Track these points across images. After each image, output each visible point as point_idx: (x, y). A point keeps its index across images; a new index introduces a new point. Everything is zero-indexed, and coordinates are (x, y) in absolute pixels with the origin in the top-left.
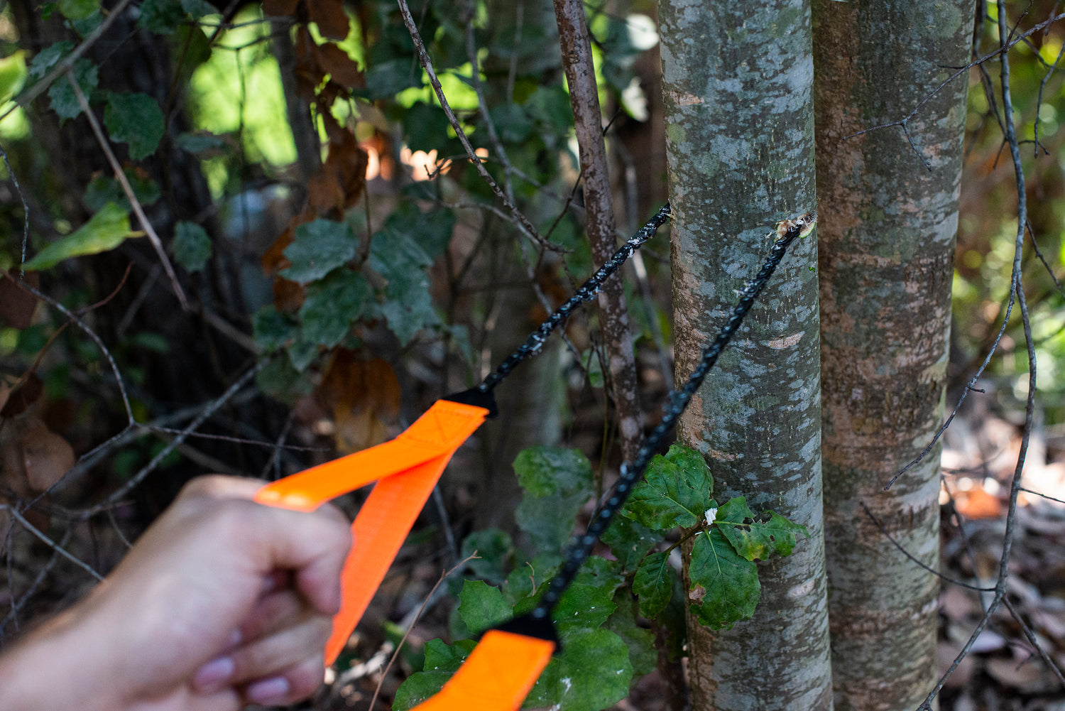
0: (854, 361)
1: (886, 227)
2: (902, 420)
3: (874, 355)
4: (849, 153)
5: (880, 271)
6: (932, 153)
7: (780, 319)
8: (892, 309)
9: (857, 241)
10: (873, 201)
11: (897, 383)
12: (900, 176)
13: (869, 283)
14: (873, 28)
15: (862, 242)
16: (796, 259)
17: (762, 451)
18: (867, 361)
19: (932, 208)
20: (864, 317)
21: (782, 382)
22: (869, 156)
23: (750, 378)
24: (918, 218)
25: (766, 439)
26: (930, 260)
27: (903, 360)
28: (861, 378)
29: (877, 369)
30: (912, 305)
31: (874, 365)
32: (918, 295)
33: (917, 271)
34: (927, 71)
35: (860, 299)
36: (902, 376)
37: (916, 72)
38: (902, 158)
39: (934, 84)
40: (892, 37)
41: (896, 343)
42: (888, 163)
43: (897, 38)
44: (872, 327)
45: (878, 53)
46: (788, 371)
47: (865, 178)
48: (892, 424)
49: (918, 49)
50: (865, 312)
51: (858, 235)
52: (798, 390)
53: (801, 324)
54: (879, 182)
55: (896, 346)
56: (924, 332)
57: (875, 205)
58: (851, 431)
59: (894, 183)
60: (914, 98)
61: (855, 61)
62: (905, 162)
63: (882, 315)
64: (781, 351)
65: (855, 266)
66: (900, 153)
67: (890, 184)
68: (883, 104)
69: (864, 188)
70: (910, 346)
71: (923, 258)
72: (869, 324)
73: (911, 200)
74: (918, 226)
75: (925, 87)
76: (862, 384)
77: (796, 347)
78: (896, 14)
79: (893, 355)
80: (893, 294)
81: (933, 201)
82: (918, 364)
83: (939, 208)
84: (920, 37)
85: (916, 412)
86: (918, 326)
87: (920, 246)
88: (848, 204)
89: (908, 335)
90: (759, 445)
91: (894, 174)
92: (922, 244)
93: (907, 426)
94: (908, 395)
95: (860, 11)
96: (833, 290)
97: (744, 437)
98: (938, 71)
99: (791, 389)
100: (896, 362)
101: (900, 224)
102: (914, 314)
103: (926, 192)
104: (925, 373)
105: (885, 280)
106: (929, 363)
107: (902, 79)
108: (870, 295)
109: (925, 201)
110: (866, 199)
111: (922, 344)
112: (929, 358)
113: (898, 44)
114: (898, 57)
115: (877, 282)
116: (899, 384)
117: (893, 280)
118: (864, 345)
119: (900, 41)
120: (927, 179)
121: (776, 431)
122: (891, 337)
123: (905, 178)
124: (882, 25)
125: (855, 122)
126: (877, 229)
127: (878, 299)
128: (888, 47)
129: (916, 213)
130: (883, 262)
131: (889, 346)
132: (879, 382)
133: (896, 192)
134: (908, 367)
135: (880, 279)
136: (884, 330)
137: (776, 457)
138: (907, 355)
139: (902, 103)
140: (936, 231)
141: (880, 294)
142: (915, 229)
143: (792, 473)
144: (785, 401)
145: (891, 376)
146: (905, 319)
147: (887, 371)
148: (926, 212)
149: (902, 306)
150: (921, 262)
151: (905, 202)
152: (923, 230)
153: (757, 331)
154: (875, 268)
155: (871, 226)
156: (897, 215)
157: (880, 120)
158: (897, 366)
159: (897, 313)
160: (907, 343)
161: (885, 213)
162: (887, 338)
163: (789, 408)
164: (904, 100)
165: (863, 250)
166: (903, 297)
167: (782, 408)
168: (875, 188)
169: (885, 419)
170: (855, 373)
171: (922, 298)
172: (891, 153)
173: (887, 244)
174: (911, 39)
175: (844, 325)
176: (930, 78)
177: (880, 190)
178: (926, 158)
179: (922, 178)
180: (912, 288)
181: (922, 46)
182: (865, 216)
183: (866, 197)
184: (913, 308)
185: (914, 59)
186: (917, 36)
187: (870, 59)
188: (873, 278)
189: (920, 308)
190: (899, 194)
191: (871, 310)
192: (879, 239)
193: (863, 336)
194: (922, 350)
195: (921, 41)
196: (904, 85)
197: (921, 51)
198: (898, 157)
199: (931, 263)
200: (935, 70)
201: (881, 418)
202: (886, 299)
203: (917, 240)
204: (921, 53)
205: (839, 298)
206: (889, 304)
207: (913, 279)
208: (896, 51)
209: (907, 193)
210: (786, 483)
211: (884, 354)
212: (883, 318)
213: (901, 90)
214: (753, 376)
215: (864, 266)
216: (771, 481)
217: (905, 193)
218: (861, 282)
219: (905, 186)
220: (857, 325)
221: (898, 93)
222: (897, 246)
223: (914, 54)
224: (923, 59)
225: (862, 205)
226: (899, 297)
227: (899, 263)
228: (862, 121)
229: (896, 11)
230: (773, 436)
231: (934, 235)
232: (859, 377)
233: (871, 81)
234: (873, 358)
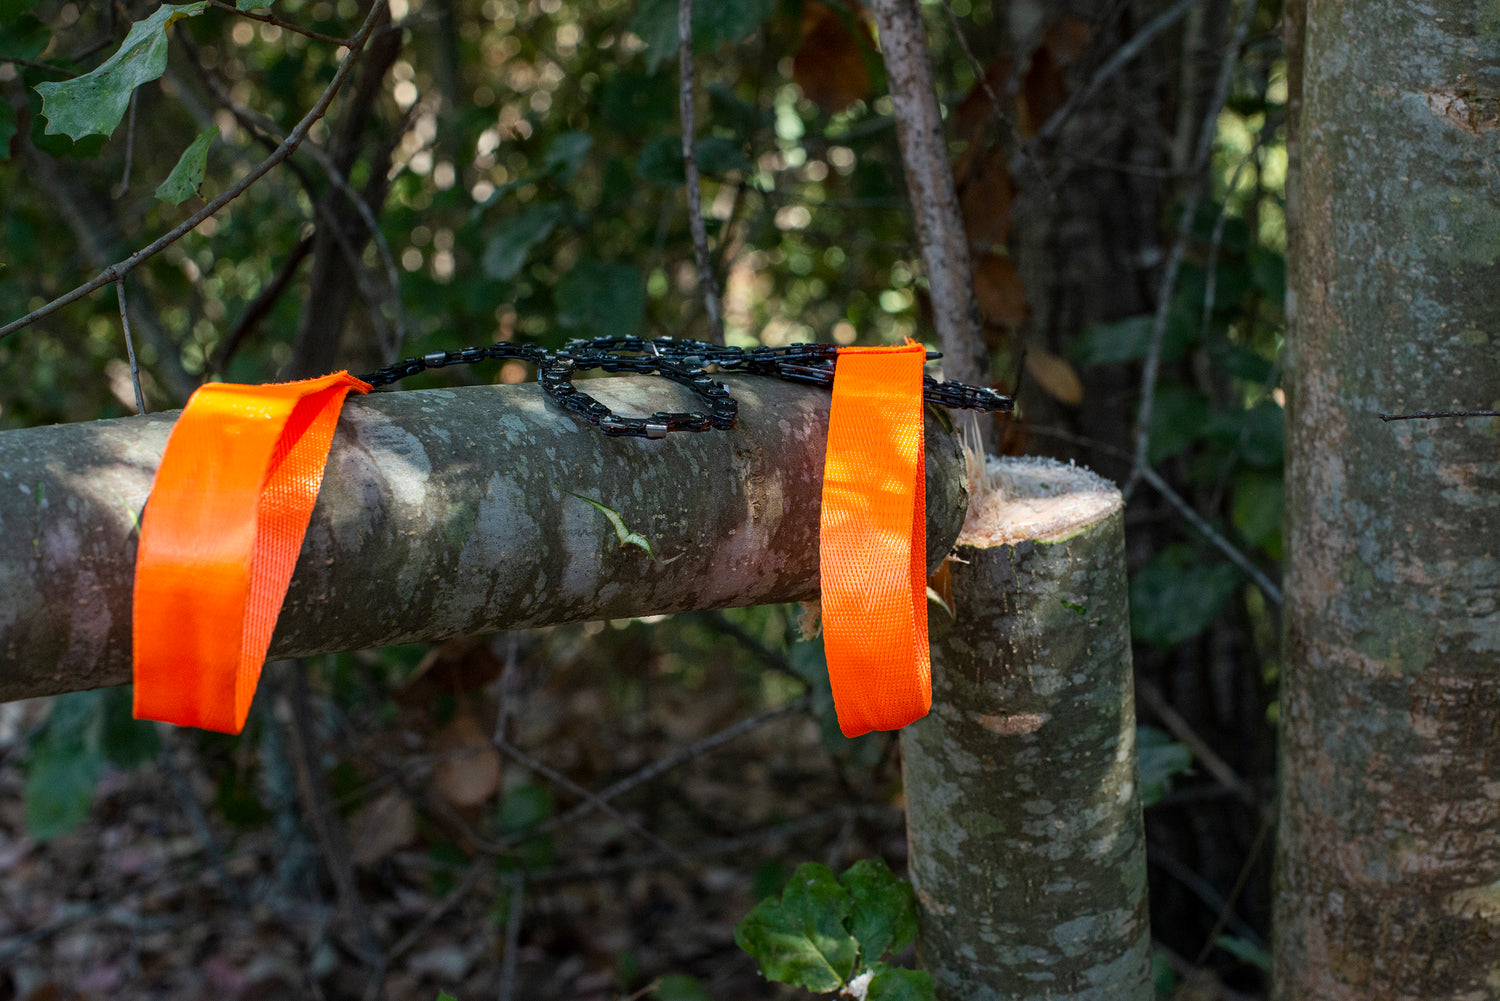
0: (1333, 842)
1: (1377, 602)
2: (1409, 972)
3: (1362, 838)
4: (1327, 459)
5: (1369, 683)
6: (1458, 479)
7: (998, 680)
8: (1390, 758)
9: (1336, 621)
10: (1357, 553)
11: (1400, 899)
12: (1398, 512)
13: (1353, 702)
14: (1352, 232)
15: (1343, 622)
16: (1027, 578)
17: (980, 910)
18: (1352, 847)
19: (1463, 584)
20: (1347, 764)
21: (1008, 795)
22: (1351, 467)
23: (958, 774)
24: (1432, 597)
25: (985, 891)
26: (1462, 684)
27: (1412, 860)
28: (1342, 876)
29: (1365, 864)
30: (1428, 759)
31: (1362, 857)
32: (1438, 743)
33: (1433, 696)
34: (1439, 320)
35: (1341, 730)
36: (1408, 889)
37: (1417, 320)
38: (1399, 478)
39: (1453, 349)
40: (1379, 250)
41: (1397, 824)
42: (1378, 484)
43: (1386, 254)
44: (1359, 786)
45: (1360, 277)
46: (1019, 778)
47: (1346, 506)
48: (1390, 974)
49: (1421, 277)
50: (1348, 755)
51: (1338, 611)
52: (1042, 817)
53: (1044, 700)
54: (1365, 517)
55: (1397, 830)
56: (1453, 817)
57: (1360, 559)
58: (1327, 969)
59: (1388, 522)
60: (1417, 369)
61: (1332, 290)
62: (1404, 486)
63: (1374, 766)
64: (1002, 738)
65: (1335, 666)
66: (1396, 469)
67: (1382, 523)
68: (1369, 375)
69: (1346, 525)
70: (1424, 837)
71: (1447, 676)
72: (1354, 778)
73: (1417, 561)
74: (1434, 612)
75: (1437, 351)
76: (1343, 886)
77: (1034, 738)
78: (1383, 207)
79: (1393, 845)
80: (1391, 731)
81: (1465, 572)
82: (1444, 876)
83: (1478, 587)
84: (1424, 256)
85: (1439, 965)
86: (1440, 802)
87: (1438, 651)
88: (1327, 552)
89: (1421, 816)
90: (976, 898)
91: (1387, 505)
92: (1444, 649)
93: (1421, 987)
94: (1423, 929)
95: (1335, 199)
96: (1310, 706)
97: (954, 878)
98: (1462, 325)
99: (1026, 813)
100: (1399, 861)
101: (1399, 603)
102: (1431, 778)
103: (1448, 552)
104: (1460, 897)
105: (1377, 703)
106: (1469, 879)
107: (1396, 330)
108: (1355, 724)
109: (1447, 566)
110: (1348, 546)
111: (1450, 838)
112: (1470, 871)
113: (1388, 265)
114: (1389, 288)
115: (1365, 703)
116: (1403, 904)
117: (1390, 705)
118: (1347, 816)
119: (1391, 260)
120: (1448, 527)
121: (1002, 882)
122: (1388, 811)
123: (1405, 517)
124: (1364, 228)
125: (1332, 404)
126: (1362, 605)
127: (1368, 735)
128: (1373, 269)
129: (1428, 587)
130: (1374, 667)
131: (1387, 828)
132: (1369, 892)
133: (1391, 539)
134: (1421, 876)
135: (1369, 699)
136: (1376, 797)
137: (1002, 928)
138: (1420, 852)
139: (1397, 375)
140: (1474, 630)
141: (1367, 725)
142: (1426, 617)
143: (1032, 966)
144: (1015, 831)
145: (1391, 884)
146: (1414, 783)
147: (1382, 874)
148: (1449, 588)
149: (1407, 758)
150: (1442, 681)
151: (1407, 562)
152: (1443, 623)
153: (963, 692)
154: (1361, 678)
155: (1355, 597)
156: (1393, 584)
157: (1365, 402)
158: (1400, 868)
159: (1399, 769)
160: (1418, 829)
161: (1374, 577)
162: (1383, 811)
163: (1023, 846)
164: (1399, 370)
165: (1344, 638)
166: (1407, 741)
167: (1011, 842)
168: (1359, 526)
169: (1379, 963)
170: (1334, 864)
171: (1449, 751)
172: (1382, 467)
173: (1377, 635)
174: (1408, 258)
175: (1322, 772)
176: (1447, 336)
177: (1367, 533)
178: (1445, 487)
179: (1438, 523)
180: (1426, 728)
181: (1428, 273)
182: (1347, 577)
183: (1348, 542)
184: (1429, 767)
185: (1415, 297)
186: (1416, 254)
187: (1349, 288)
188: (1359, 695)
189: (1445, 769)
190: (1396, 545)
191: (1356, 752)
192: (1367, 624)
193: (1345, 798)
194: (1452, 851)
195: (1426, 262)
196: (1399, 342)
197: (1425, 282)
198: (1393, 475)
199: (1465, 690)
200: (1454, 321)
201: (1371, 958)
202: (1379, 738)
203: (1432, 639)
204: (1426, 286)
205: (1316, 721)
206: (1384, 748)
207: (1425, 710)
208: (1386, 278)
209: (1409, 546)
210: (1023, 982)
211: (1377, 839)
212: (1375, 772)
213: (1394, 351)
214: (961, 771)
215: (1345, 669)
216: (996, 969)
217: (1406, 546)
218: (1343, 699)
219: (1405, 533)
220: (1337, 775)
221: (1390, 357)
222: (1394, 641)
223: (1414, 287)
224: (1431, 297)
225: (1343, 555)
226: (1401, 739)
227: (1399, 675)
228: (1342, 400)
229: (1383, 203)
230: (995, 888)
231: (1471, 636)
232: (1340, 873)
233: (1351, 330)
234: (1360, 842)
